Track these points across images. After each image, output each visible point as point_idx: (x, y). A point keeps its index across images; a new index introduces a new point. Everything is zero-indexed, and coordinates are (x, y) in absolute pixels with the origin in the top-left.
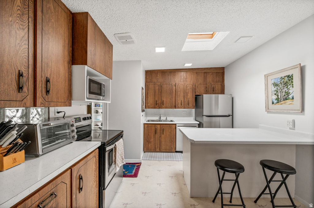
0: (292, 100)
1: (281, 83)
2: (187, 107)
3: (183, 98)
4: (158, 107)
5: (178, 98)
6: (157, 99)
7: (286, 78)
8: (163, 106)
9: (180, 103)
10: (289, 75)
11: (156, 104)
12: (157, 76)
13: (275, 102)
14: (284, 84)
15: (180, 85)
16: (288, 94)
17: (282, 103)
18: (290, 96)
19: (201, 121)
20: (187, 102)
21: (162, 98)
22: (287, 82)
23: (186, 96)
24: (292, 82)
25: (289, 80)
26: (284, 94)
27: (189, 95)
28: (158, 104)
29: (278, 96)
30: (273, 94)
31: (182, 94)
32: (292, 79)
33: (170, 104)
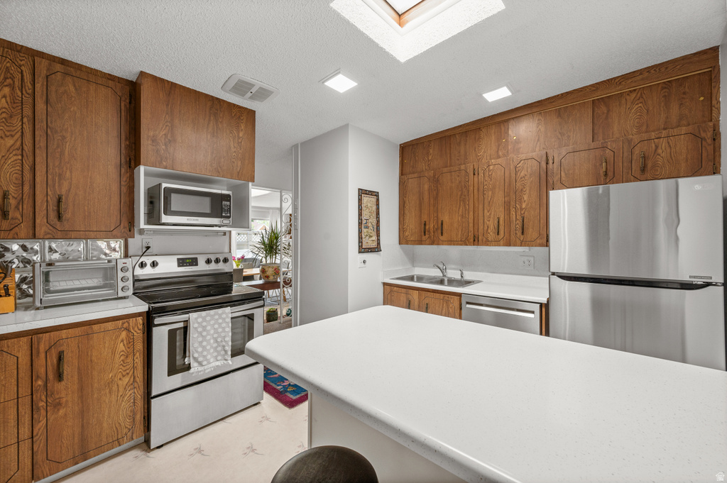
2: (518, 242)
3: (502, 209)
4: (428, 241)
5: (486, 211)
6: (425, 218)
8: (441, 238)
9: (492, 227)
11: (423, 234)
12: (428, 154)
15: (491, 167)
20: (519, 222)
21: (440, 215)
23: (513, 203)
27: (526, 197)
28: (429, 231)
31: (499, 198)
33: (462, 231)
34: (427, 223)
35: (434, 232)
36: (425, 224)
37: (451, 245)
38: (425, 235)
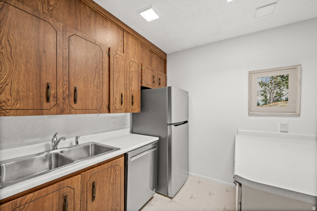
0: (285, 102)
1: (271, 83)
2: (130, 110)
3: (123, 88)
4: (54, 110)
5: (115, 87)
6: (48, 80)
7: (279, 78)
8: (74, 106)
9: (118, 99)
10: (283, 76)
11: (44, 99)
13: (261, 103)
14: (276, 84)
16: (280, 95)
17: (271, 104)
18: (284, 98)
19: (163, 136)
20: (131, 98)
21: (72, 79)
22: (280, 82)
23: (128, 85)
24: (287, 83)
25: (283, 81)
26: (275, 95)
28: (56, 97)
29: (266, 97)
30: (259, 94)
31: (122, 81)
32: (287, 80)
33: (97, 100)
34: (53, 86)
35: (64, 99)
36: (48, 87)
37: (86, 113)
38: (48, 99)
